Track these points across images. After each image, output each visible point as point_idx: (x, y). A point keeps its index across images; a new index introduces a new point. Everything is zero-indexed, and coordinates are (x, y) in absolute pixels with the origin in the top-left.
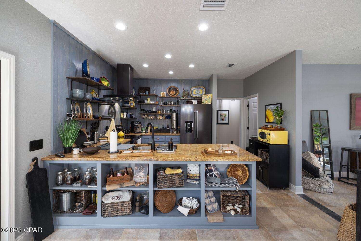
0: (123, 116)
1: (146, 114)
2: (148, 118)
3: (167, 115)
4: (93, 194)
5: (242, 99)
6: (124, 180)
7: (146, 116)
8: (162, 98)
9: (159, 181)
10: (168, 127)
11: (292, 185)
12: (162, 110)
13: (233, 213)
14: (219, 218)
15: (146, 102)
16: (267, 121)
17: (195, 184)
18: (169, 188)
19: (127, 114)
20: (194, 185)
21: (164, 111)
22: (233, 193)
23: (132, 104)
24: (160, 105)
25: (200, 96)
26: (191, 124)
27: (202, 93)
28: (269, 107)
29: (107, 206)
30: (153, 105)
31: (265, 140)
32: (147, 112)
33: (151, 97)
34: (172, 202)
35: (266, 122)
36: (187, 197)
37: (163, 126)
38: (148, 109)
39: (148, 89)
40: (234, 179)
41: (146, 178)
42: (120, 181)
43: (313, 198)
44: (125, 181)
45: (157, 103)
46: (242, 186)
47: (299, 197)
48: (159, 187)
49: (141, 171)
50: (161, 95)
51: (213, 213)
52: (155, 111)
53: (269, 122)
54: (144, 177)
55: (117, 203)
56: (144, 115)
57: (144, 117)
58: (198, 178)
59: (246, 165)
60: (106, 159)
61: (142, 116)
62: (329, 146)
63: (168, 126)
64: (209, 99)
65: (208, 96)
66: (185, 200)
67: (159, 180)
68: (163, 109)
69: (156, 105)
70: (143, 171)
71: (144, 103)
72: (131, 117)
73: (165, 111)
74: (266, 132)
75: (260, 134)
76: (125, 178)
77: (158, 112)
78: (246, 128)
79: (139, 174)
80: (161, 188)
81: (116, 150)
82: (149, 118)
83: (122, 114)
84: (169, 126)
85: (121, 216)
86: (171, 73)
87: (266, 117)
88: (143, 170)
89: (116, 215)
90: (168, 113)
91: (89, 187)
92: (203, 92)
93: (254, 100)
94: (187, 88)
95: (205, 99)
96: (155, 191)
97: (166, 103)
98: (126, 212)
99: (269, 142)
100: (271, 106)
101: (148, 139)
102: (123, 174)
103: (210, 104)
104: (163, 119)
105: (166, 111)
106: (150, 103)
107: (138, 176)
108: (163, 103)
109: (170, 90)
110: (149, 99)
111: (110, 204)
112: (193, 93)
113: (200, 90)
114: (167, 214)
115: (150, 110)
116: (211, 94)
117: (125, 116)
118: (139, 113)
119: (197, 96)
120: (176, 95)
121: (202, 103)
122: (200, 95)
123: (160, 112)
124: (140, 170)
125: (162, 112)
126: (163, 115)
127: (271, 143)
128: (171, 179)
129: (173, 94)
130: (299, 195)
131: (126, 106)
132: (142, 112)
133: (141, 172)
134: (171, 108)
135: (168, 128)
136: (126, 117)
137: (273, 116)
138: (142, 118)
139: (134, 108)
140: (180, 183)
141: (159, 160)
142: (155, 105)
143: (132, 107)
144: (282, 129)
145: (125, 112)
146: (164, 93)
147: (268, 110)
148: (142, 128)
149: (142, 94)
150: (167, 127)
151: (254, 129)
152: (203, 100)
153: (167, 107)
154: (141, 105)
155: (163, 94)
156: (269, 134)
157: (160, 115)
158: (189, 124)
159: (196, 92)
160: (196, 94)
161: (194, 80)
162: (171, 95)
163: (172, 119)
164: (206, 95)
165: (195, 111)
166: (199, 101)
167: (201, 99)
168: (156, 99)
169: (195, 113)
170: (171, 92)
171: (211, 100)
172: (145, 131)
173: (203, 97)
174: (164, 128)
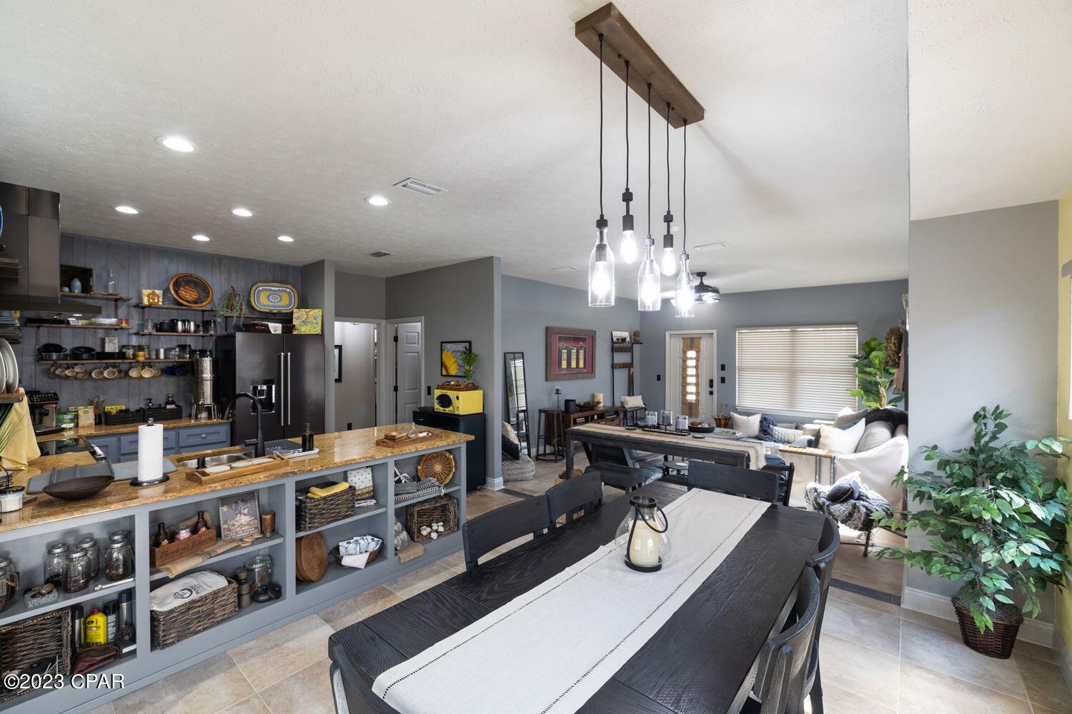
1: (78, 364)
3: (169, 365)
4: (80, 621)
5: (383, 322)
6: (201, 543)
7: (78, 370)
8: (143, 307)
9: (310, 514)
10: (172, 402)
11: (489, 480)
12: (149, 346)
13: (434, 535)
14: (418, 550)
15: (75, 321)
16: (444, 373)
17: (368, 507)
18: (328, 523)
20: (368, 509)
21: (158, 350)
22: (433, 502)
25: (283, 311)
26: (270, 389)
27: (287, 303)
28: (449, 346)
29: (176, 614)
31: (447, 410)
32: (85, 356)
34: (323, 558)
35: (442, 375)
36: (348, 539)
37: (149, 399)
38: (78, 344)
40: (434, 480)
41: (256, 526)
42: (192, 549)
43: (516, 490)
44: (204, 546)
45: (124, 325)
46: (446, 486)
47: (501, 494)
48: (310, 527)
49: (240, 513)
50: (142, 300)
51: (404, 547)
52: (116, 353)
53: (448, 375)
54: (252, 523)
55: (202, 599)
58: (372, 494)
59: (449, 451)
60: (175, 494)
62: (525, 408)
63: (170, 399)
64: (314, 321)
65: (312, 313)
66: (346, 546)
67: (311, 512)
68: (151, 344)
69: (120, 329)
70: (246, 511)
71: (68, 323)
74: (452, 394)
75: (437, 399)
76: (203, 538)
78: (392, 388)
79: (236, 521)
80: (315, 528)
81: (159, 476)
84: (177, 399)
85: (212, 626)
86: (201, 238)
87: (443, 365)
88: (244, 509)
89: (200, 628)
91: (97, 591)
92: (290, 302)
93: (414, 329)
94: (240, 285)
95: (304, 322)
96: (299, 540)
98: (224, 614)
99: (456, 413)
100: (451, 345)
102: (195, 530)
103: (317, 334)
104: (153, 377)
105: (165, 350)
107: (234, 525)
109: (179, 284)
111: (181, 608)
112: (259, 299)
113: (281, 294)
114: (322, 581)
115: (95, 350)
116: (321, 310)
118: (29, 359)
119: (275, 311)
120: (203, 304)
121: (295, 332)
122: (283, 307)
124: (236, 511)
126: (153, 366)
127: (461, 414)
128: (332, 504)
129: (190, 299)
130: (499, 491)
133: (242, 515)
135: (173, 406)
137: (456, 364)
140: (349, 508)
141: (314, 469)
142: (117, 333)
144: (474, 387)
146: (157, 292)
147: (445, 352)
150: (168, 403)
151: (408, 390)
152: (295, 322)
155: (150, 294)
156: (458, 398)
157: (141, 364)
158: (265, 387)
159: (268, 297)
160: (270, 304)
161: (260, 263)
162: (185, 301)
163: (200, 376)
164: (306, 310)
165: (283, 354)
166: (286, 326)
167: (291, 321)
168: (113, 308)
169: (282, 357)
170: (182, 292)
171: (320, 324)
172: (72, 425)
173: (295, 315)
174: (153, 405)
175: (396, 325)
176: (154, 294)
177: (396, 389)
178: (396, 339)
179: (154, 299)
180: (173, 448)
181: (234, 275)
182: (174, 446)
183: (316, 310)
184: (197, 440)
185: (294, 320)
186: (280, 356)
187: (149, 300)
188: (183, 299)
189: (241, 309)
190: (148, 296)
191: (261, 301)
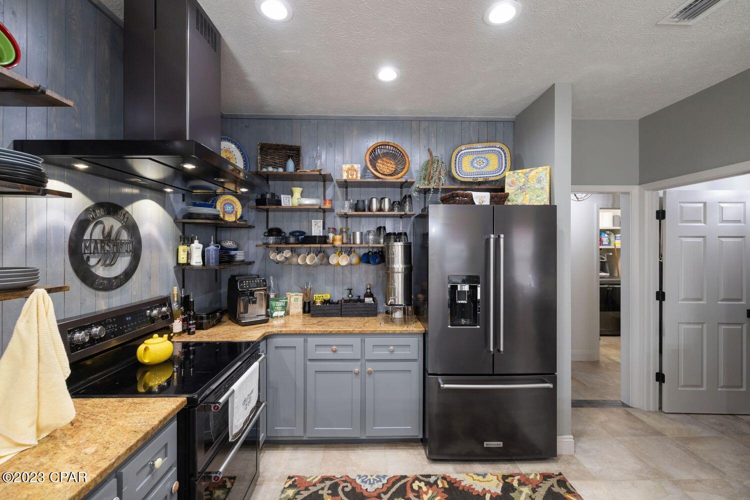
0: (189, 255)
1: (287, 248)
2: (294, 260)
3: (366, 251)
5: (636, 190)
7: (287, 254)
8: (345, 185)
10: (370, 295)
12: (347, 229)
15: (286, 201)
19: (204, 248)
21: (354, 234)
23: (229, 208)
24: (338, 210)
25: (491, 179)
26: (473, 289)
27: (496, 167)
30: (315, 214)
32: (292, 240)
33: (304, 183)
37: (350, 290)
38: (295, 227)
39: (294, 153)
45: (328, 206)
50: (342, 176)
52: (320, 237)
56: (279, 251)
57: (279, 258)
61: (272, 256)
63: (369, 291)
64: (538, 186)
65: (533, 173)
68: (349, 226)
69: (324, 211)
71: (280, 205)
72: (226, 258)
73: (358, 234)
77: (334, 240)
78: (654, 295)
82: (300, 261)
83: (182, 248)
84: (374, 291)
90: (368, 243)
92: (500, 164)
93: (698, 196)
94: (439, 151)
95: (521, 188)
97: (361, 205)
101: (292, 351)
103: (545, 206)
104: (351, 264)
105: (361, 234)
106: (300, 205)
108: (350, 204)
109: (374, 156)
110: (297, 191)
112: (461, 166)
113: (487, 156)
115: (302, 233)
116: (548, 168)
117: (195, 254)
118: (260, 243)
119: (480, 180)
120: (399, 175)
121: (511, 203)
122: (489, 173)
123: (338, 237)
125: (347, 239)
126: (349, 252)
129: (387, 171)
131: (198, 216)
132: (271, 240)
134: (381, 222)
135: (371, 299)
136: (201, 260)
138: (273, 260)
139: (242, 225)
142: (321, 214)
143: (230, 218)
145: (196, 242)
146: (356, 166)
148: (273, 300)
149: (270, 169)
150: (366, 296)
152: (508, 190)
153: (363, 219)
154: (271, 214)
155: (349, 168)
157: (339, 250)
158: (466, 288)
159: (472, 162)
160: (475, 170)
161: (463, 121)
162: (381, 174)
163: (391, 266)
164: (524, 170)
165: (492, 236)
166: (496, 196)
167: (502, 190)
168: (322, 189)
169: (492, 241)
170: (379, 164)
171: (548, 190)
172: (283, 313)
173: (507, 181)
174: (352, 296)
175: (661, 193)
176: (352, 169)
177: (661, 296)
178: (661, 215)
179: (352, 175)
180: (358, 360)
181: (433, 140)
182: (360, 358)
183: (540, 169)
184: (383, 353)
185: (506, 187)
186: (488, 241)
187: (348, 176)
188: (379, 172)
189: (439, 179)
190: (347, 172)
191: (464, 169)
